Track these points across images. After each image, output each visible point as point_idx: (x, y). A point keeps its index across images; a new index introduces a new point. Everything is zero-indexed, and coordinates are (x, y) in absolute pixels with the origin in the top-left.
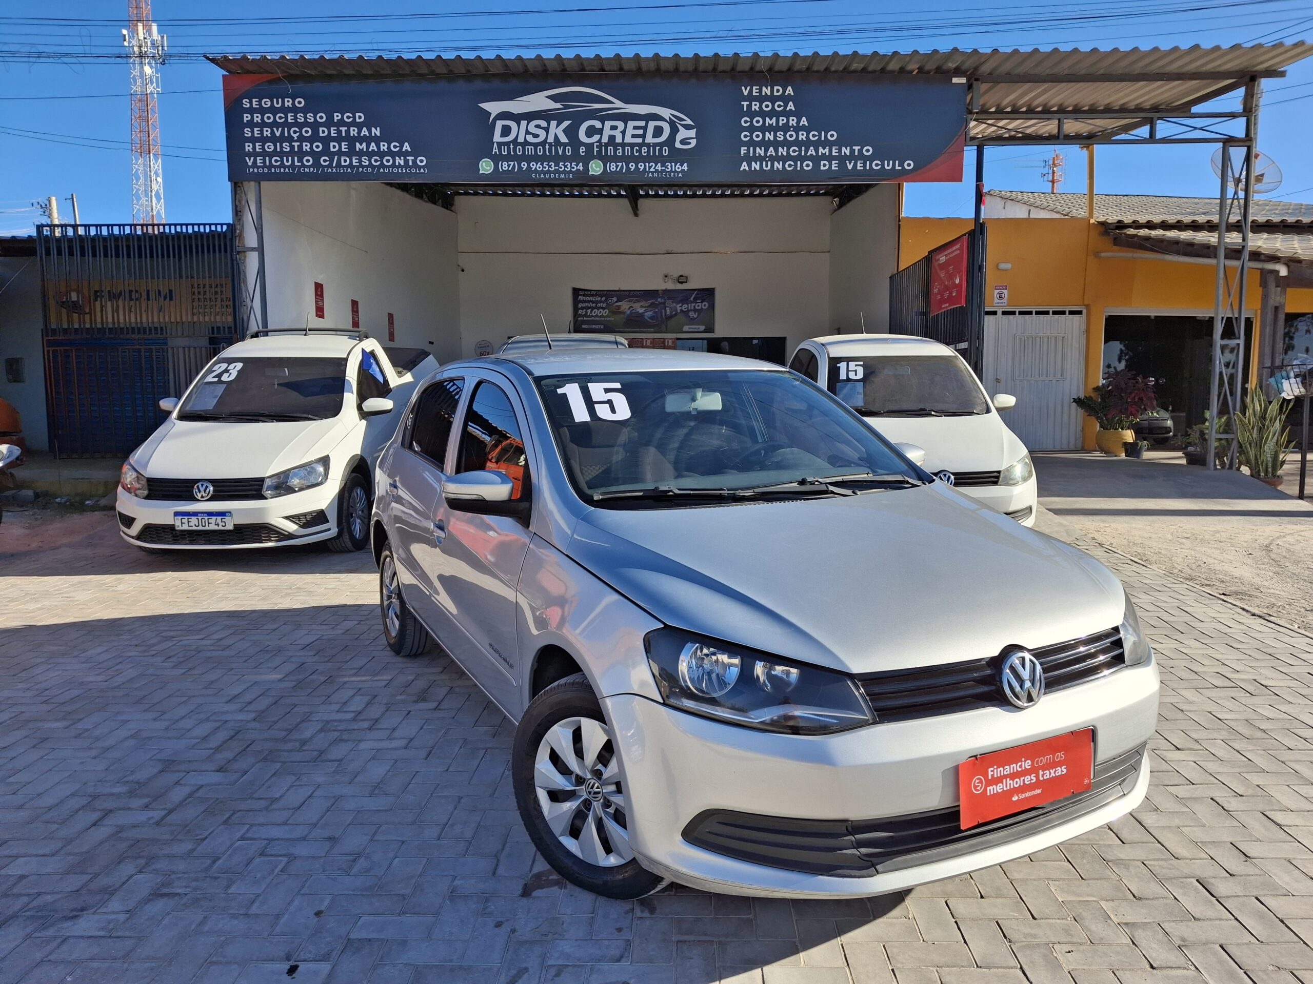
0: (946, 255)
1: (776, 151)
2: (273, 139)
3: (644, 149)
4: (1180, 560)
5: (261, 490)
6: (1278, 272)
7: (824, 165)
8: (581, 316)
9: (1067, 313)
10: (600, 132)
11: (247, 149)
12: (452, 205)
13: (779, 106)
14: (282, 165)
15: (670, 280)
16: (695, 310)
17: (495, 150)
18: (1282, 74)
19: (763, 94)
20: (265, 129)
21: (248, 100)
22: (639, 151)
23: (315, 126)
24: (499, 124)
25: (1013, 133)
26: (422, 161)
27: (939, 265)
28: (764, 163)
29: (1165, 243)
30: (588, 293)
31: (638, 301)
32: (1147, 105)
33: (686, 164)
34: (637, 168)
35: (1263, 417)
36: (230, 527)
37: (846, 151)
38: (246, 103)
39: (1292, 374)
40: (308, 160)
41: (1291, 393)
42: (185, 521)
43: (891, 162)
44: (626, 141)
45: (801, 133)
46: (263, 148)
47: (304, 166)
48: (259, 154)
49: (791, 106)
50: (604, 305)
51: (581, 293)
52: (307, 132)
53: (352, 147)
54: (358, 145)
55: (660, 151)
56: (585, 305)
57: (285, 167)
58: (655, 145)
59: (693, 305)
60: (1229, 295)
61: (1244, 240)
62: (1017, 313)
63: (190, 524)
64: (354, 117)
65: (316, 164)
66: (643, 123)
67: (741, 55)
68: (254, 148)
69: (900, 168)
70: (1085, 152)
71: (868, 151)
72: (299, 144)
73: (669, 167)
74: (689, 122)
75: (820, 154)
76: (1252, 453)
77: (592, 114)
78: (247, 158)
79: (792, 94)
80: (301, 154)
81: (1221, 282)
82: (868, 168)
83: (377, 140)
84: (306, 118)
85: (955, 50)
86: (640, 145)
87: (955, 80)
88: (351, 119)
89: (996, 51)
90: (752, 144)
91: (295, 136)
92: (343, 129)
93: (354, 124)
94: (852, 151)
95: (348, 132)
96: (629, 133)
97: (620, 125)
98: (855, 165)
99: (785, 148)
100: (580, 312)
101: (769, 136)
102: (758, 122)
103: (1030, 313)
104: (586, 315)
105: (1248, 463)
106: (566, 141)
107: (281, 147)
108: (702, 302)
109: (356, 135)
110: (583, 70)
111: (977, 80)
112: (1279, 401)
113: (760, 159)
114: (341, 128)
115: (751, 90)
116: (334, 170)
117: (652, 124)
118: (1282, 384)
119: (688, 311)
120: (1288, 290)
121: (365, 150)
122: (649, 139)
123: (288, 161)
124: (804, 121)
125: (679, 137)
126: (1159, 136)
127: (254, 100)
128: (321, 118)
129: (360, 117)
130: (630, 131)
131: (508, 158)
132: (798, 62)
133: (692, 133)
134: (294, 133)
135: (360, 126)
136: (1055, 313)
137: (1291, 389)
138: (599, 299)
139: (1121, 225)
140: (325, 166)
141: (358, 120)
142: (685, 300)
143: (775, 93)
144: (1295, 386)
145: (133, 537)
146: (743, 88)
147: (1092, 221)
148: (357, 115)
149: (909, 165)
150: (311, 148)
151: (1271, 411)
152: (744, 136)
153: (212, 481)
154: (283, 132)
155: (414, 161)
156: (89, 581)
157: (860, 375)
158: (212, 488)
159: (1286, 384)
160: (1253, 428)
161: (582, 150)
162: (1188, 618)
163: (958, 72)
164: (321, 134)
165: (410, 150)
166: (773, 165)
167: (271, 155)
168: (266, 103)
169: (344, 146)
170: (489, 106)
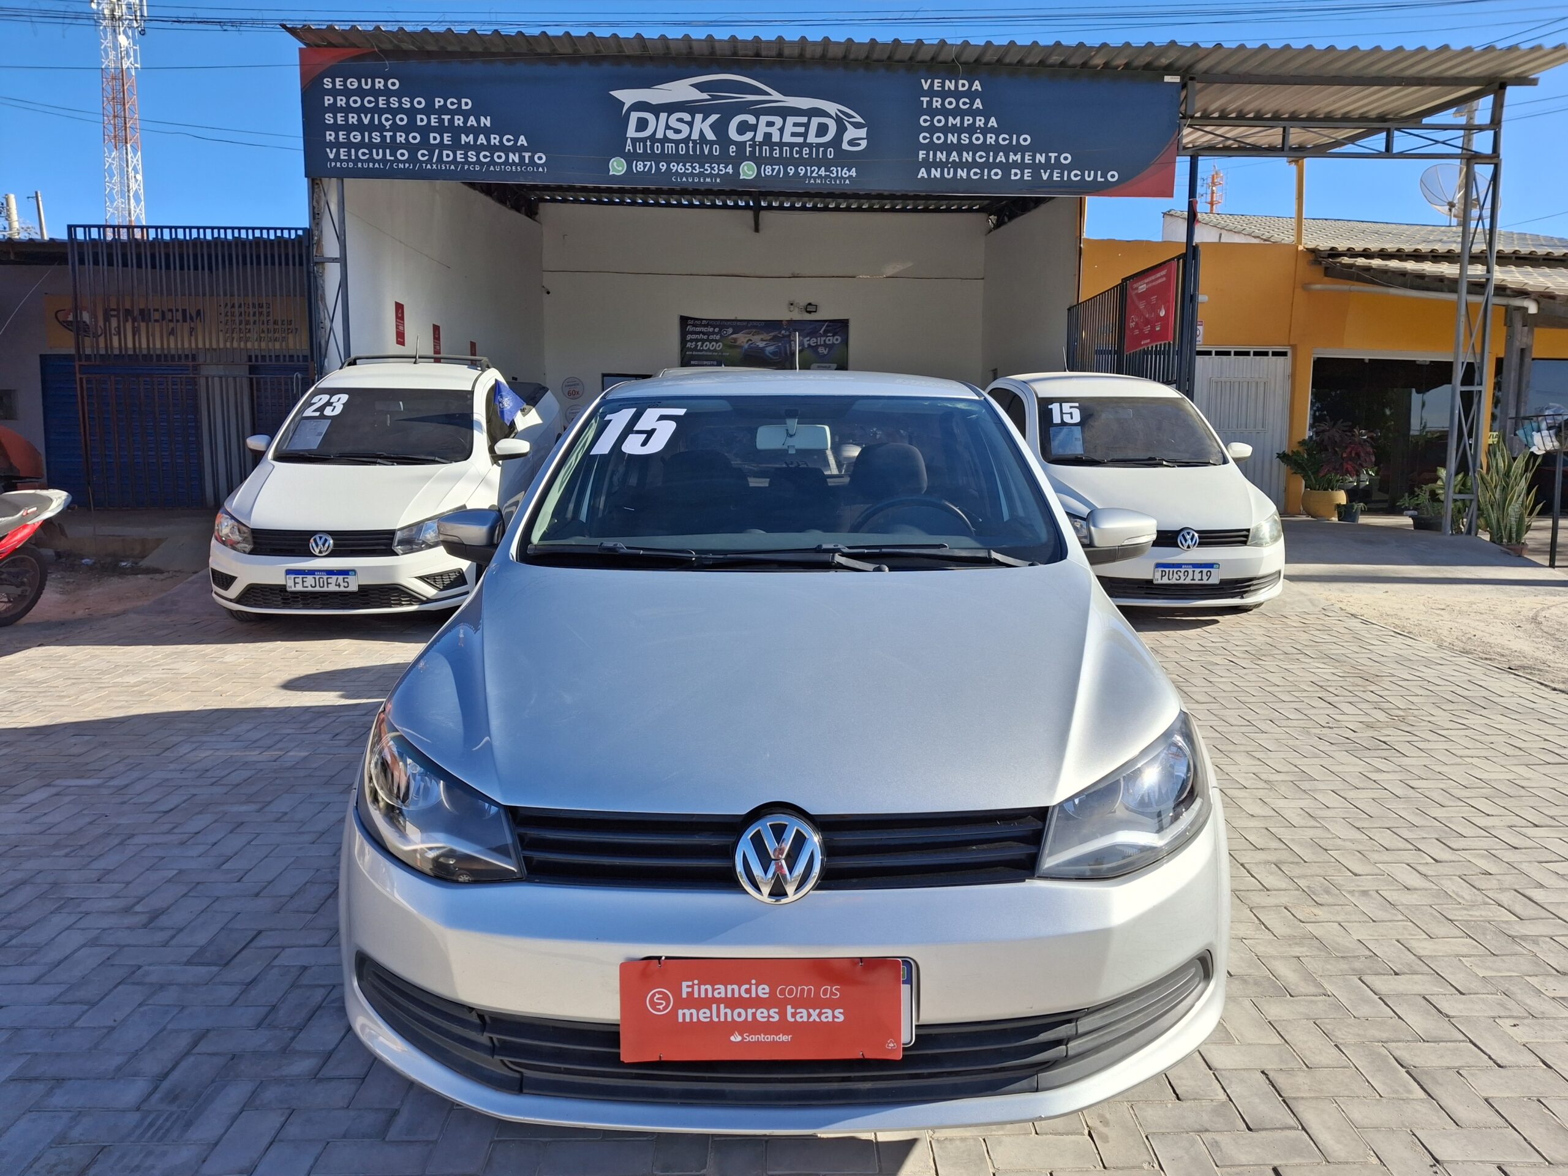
0: (1147, 284)
1: (960, 156)
2: (360, 127)
3: (806, 151)
4: (1446, 633)
5: (391, 544)
6: (1526, 309)
7: (1015, 175)
8: (690, 349)
9: (1270, 354)
10: (754, 128)
11: (328, 138)
12: (536, 213)
13: (965, 103)
14: (371, 159)
15: (797, 309)
16: (825, 345)
17: (629, 147)
18: (1533, 82)
19: (947, 88)
20: (350, 115)
21: (330, 80)
22: (800, 152)
23: (412, 113)
24: (634, 116)
25: (1230, 142)
26: (541, 158)
27: (1138, 295)
28: (946, 170)
29: (1389, 274)
30: (698, 322)
31: (758, 334)
32: (1373, 114)
33: (854, 169)
34: (796, 172)
35: (1507, 474)
36: (353, 588)
37: (1041, 158)
38: (327, 83)
39: (1544, 425)
40: (403, 154)
41: (1542, 447)
42: (299, 580)
43: (1092, 172)
44: (783, 141)
45: (989, 135)
46: (348, 138)
47: (397, 161)
48: (343, 145)
49: (978, 104)
50: (718, 337)
51: (690, 322)
52: (402, 120)
53: (456, 139)
54: (463, 137)
55: (825, 152)
56: (694, 337)
57: (374, 161)
58: (819, 145)
59: (823, 339)
60: (1471, 335)
61: (1488, 271)
62: (1214, 353)
63: (305, 584)
64: (460, 103)
65: (413, 158)
66: (804, 120)
67: (926, 42)
68: (337, 137)
69: (1103, 180)
70: (1294, 167)
71: (1066, 158)
72: (391, 134)
73: (834, 172)
74: (859, 119)
75: (1011, 161)
76: (1494, 516)
77: (744, 108)
78: (328, 150)
79: (980, 89)
80: (394, 147)
81: (1463, 319)
82: (1065, 179)
83: (487, 132)
84: (400, 103)
85: (1173, 43)
86: (801, 146)
87: (1168, 79)
88: (456, 106)
89: (1219, 46)
90: (931, 147)
91: (387, 124)
92: (446, 117)
93: (459, 111)
94: (1048, 158)
95: (451, 121)
96: (788, 130)
97: (778, 121)
98: (1051, 175)
99: (971, 153)
100: (689, 345)
101: (952, 138)
102: (939, 121)
103: (1228, 353)
104: (695, 349)
105: (1488, 526)
106: (714, 138)
107: (370, 137)
108: (833, 336)
109: (461, 125)
110: (735, 54)
111: (1192, 79)
112: (1524, 457)
113: (942, 165)
114: (443, 117)
115: (932, 84)
116: (434, 167)
117: (815, 121)
118: (1532, 437)
119: (817, 346)
120: (1536, 330)
121: (472, 143)
122: (812, 138)
123: (378, 154)
124: (993, 122)
125: (847, 137)
126: (1396, 149)
127: (337, 80)
128: (419, 103)
129: (467, 104)
130: (789, 128)
131: (644, 157)
132: (990, 52)
133: (862, 133)
134: (386, 121)
135: (466, 115)
136: (1256, 354)
137: (1543, 443)
138: (711, 330)
139: (1334, 253)
140: (424, 162)
141: (464, 107)
142: (813, 333)
143: (960, 88)
144: (1547, 440)
145: (231, 600)
146: (923, 81)
147: (1301, 248)
148: (464, 100)
149: (1113, 176)
150: (407, 139)
151: (1516, 468)
152: (923, 138)
153: (331, 533)
154: (372, 119)
155: (531, 158)
156: (185, 651)
157: (1077, 418)
158: (331, 542)
159: (1537, 437)
160: (1496, 487)
161: (732, 149)
162: (1486, 694)
163: (1169, 69)
164: (419, 123)
165: (526, 144)
166: (955, 173)
167: (358, 146)
168: (353, 84)
169: (447, 138)
170: (621, 95)
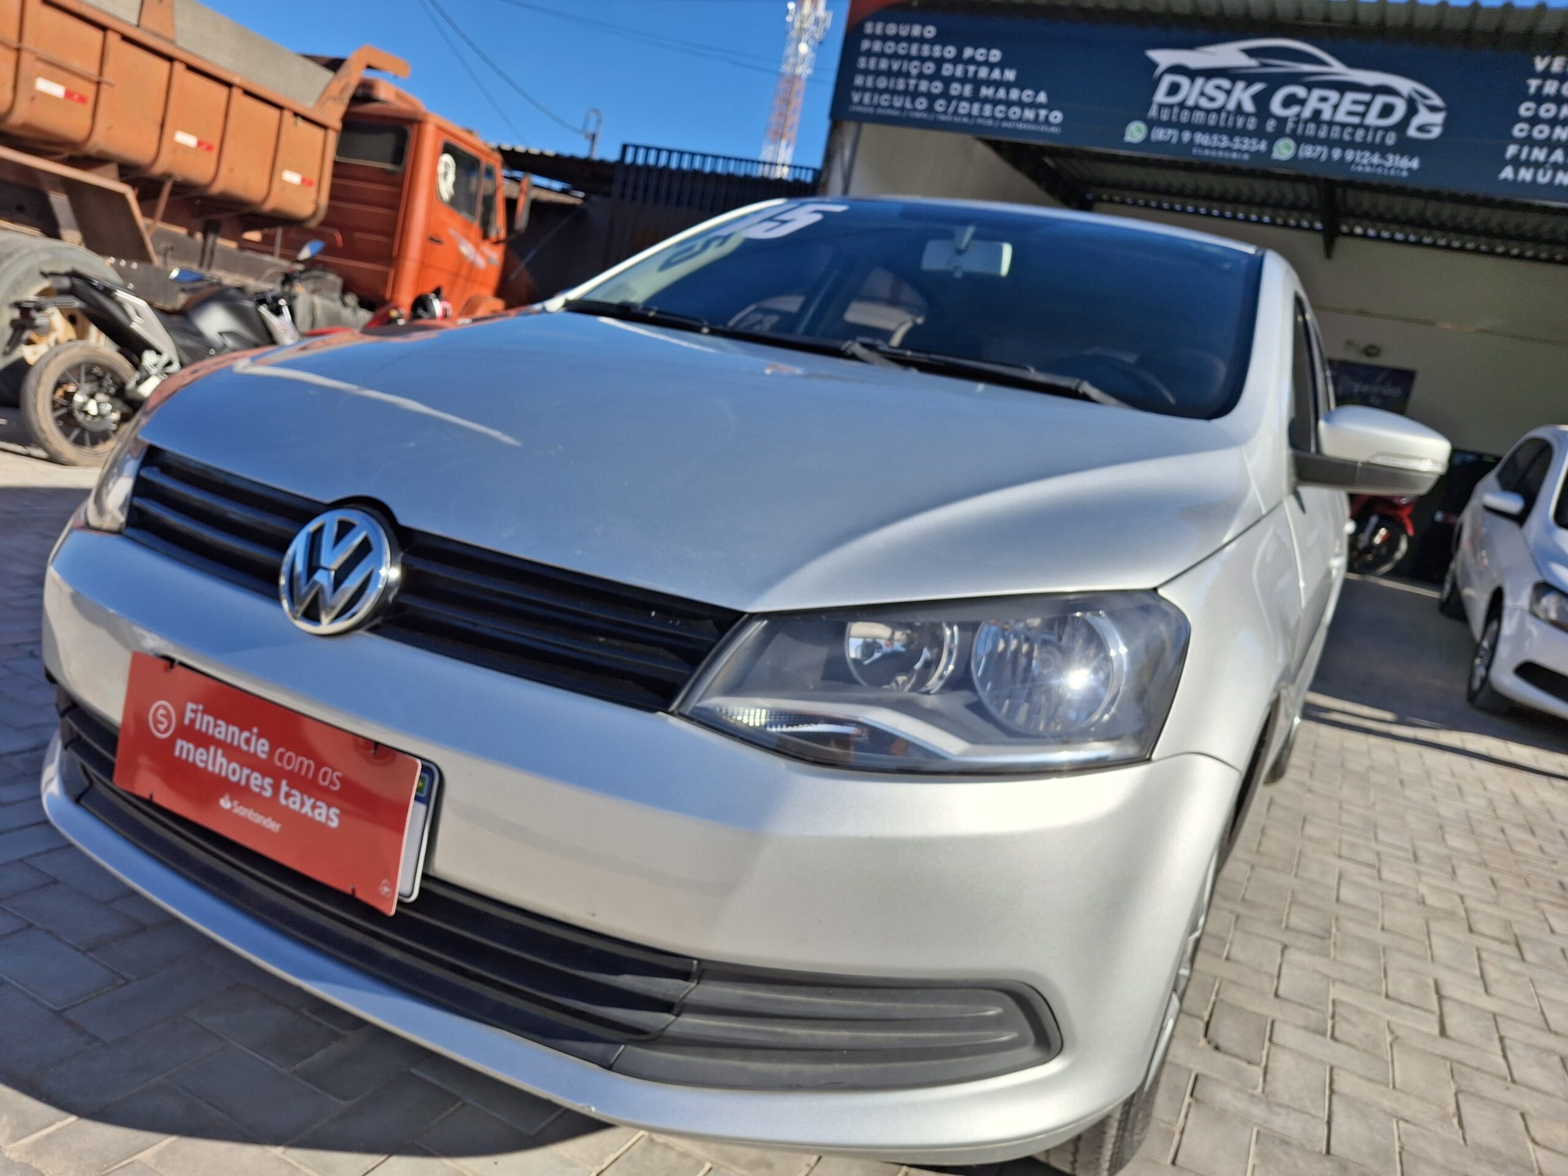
2: (889, 74)
10: (1302, 102)
11: (857, 83)
14: (891, 107)
17: (1153, 112)
20: (882, 61)
21: (872, 25)
22: (1353, 135)
23: (940, 62)
24: (1167, 80)
26: (1057, 116)
28: (1542, 172)
33: (1416, 160)
34: (1343, 158)
38: (869, 28)
40: (922, 103)
44: (1336, 119)
46: (875, 83)
47: (915, 109)
48: (869, 90)
53: (976, 91)
54: (984, 89)
55: (1383, 138)
57: (893, 108)
58: (1377, 129)
64: (988, 55)
65: (930, 109)
66: (1366, 97)
68: (865, 82)
72: (916, 82)
73: (1391, 160)
74: (1437, 101)
77: (1296, 78)
78: (854, 94)
80: (915, 94)
83: (1008, 86)
84: (931, 51)
86: (1355, 127)
88: (984, 57)
90: (1530, 142)
91: (914, 72)
92: (972, 69)
93: (986, 63)
95: (976, 72)
96: (1344, 108)
97: (1334, 96)
101: (1561, 133)
102: (1547, 111)
106: (1253, 110)
107: (895, 84)
109: (985, 77)
113: (1537, 165)
114: (969, 68)
115: (1549, 62)
116: (948, 119)
117: (1380, 100)
121: (991, 96)
122: (1372, 119)
123: (898, 102)
125: (1416, 121)
127: (879, 25)
128: (950, 52)
129: (996, 55)
130: (1346, 106)
131: (1168, 124)
134: (914, 68)
135: (991, 66)
140: (939, 112)
141: (991, 59)
146: (1538, 59)
148: (993, 52)
150: (929, 88)
152: (1519, 130)
154: (902, 65)
155: (1047, 117)
161: (1271, 125)
164: (944, 73)
165: (1045, 102)
166: (1554, 177)
167: (881, 92)
168: (892, 29)
169: (968, 90)
170: (1156, 55)
